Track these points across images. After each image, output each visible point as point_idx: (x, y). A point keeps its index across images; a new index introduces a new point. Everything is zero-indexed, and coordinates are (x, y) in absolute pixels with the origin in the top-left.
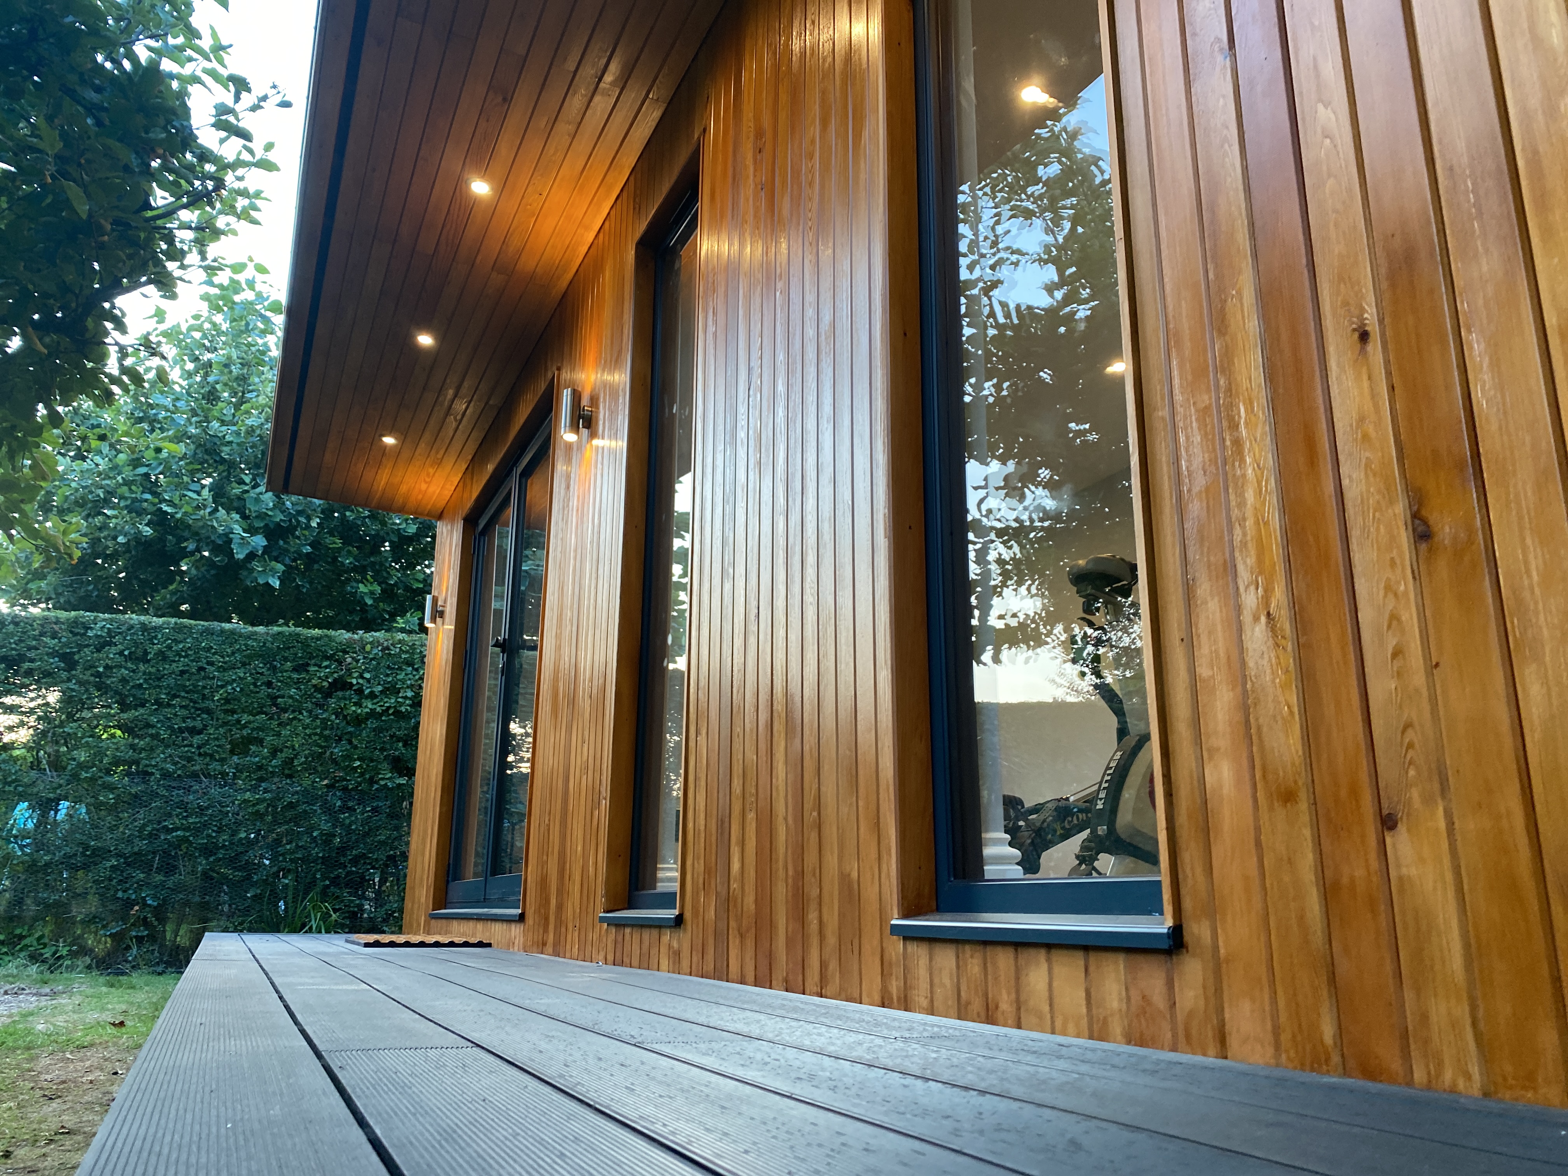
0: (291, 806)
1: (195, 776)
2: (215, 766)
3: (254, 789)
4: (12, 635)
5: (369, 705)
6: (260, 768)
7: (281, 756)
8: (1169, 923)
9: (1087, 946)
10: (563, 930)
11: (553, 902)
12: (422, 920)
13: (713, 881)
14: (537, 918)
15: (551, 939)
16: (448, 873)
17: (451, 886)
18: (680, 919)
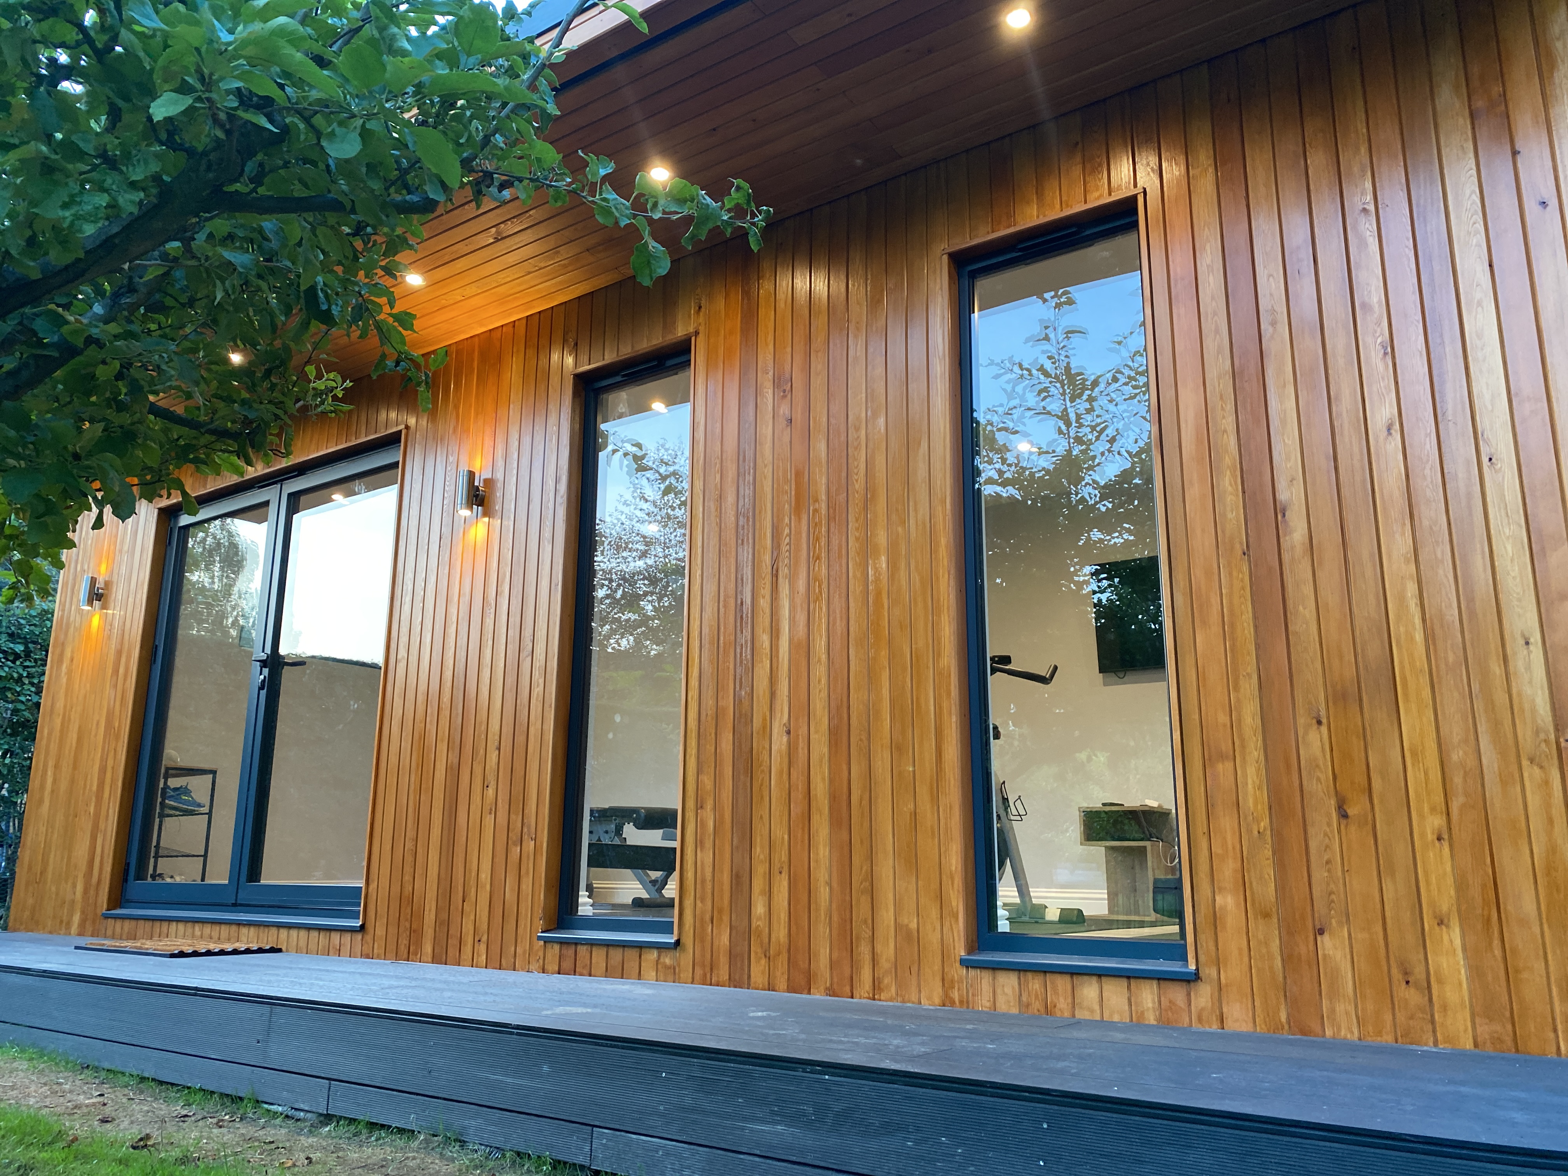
8: (1192, 967)
9: (1130, 976)
10: (454, 942)
11: (430, 917)
12: (76, 919)
13: (726, 918)
14: (393, 930)
15: (428, 948)
16: (126, 871)
17: (135, 887)
18: (678, 943)
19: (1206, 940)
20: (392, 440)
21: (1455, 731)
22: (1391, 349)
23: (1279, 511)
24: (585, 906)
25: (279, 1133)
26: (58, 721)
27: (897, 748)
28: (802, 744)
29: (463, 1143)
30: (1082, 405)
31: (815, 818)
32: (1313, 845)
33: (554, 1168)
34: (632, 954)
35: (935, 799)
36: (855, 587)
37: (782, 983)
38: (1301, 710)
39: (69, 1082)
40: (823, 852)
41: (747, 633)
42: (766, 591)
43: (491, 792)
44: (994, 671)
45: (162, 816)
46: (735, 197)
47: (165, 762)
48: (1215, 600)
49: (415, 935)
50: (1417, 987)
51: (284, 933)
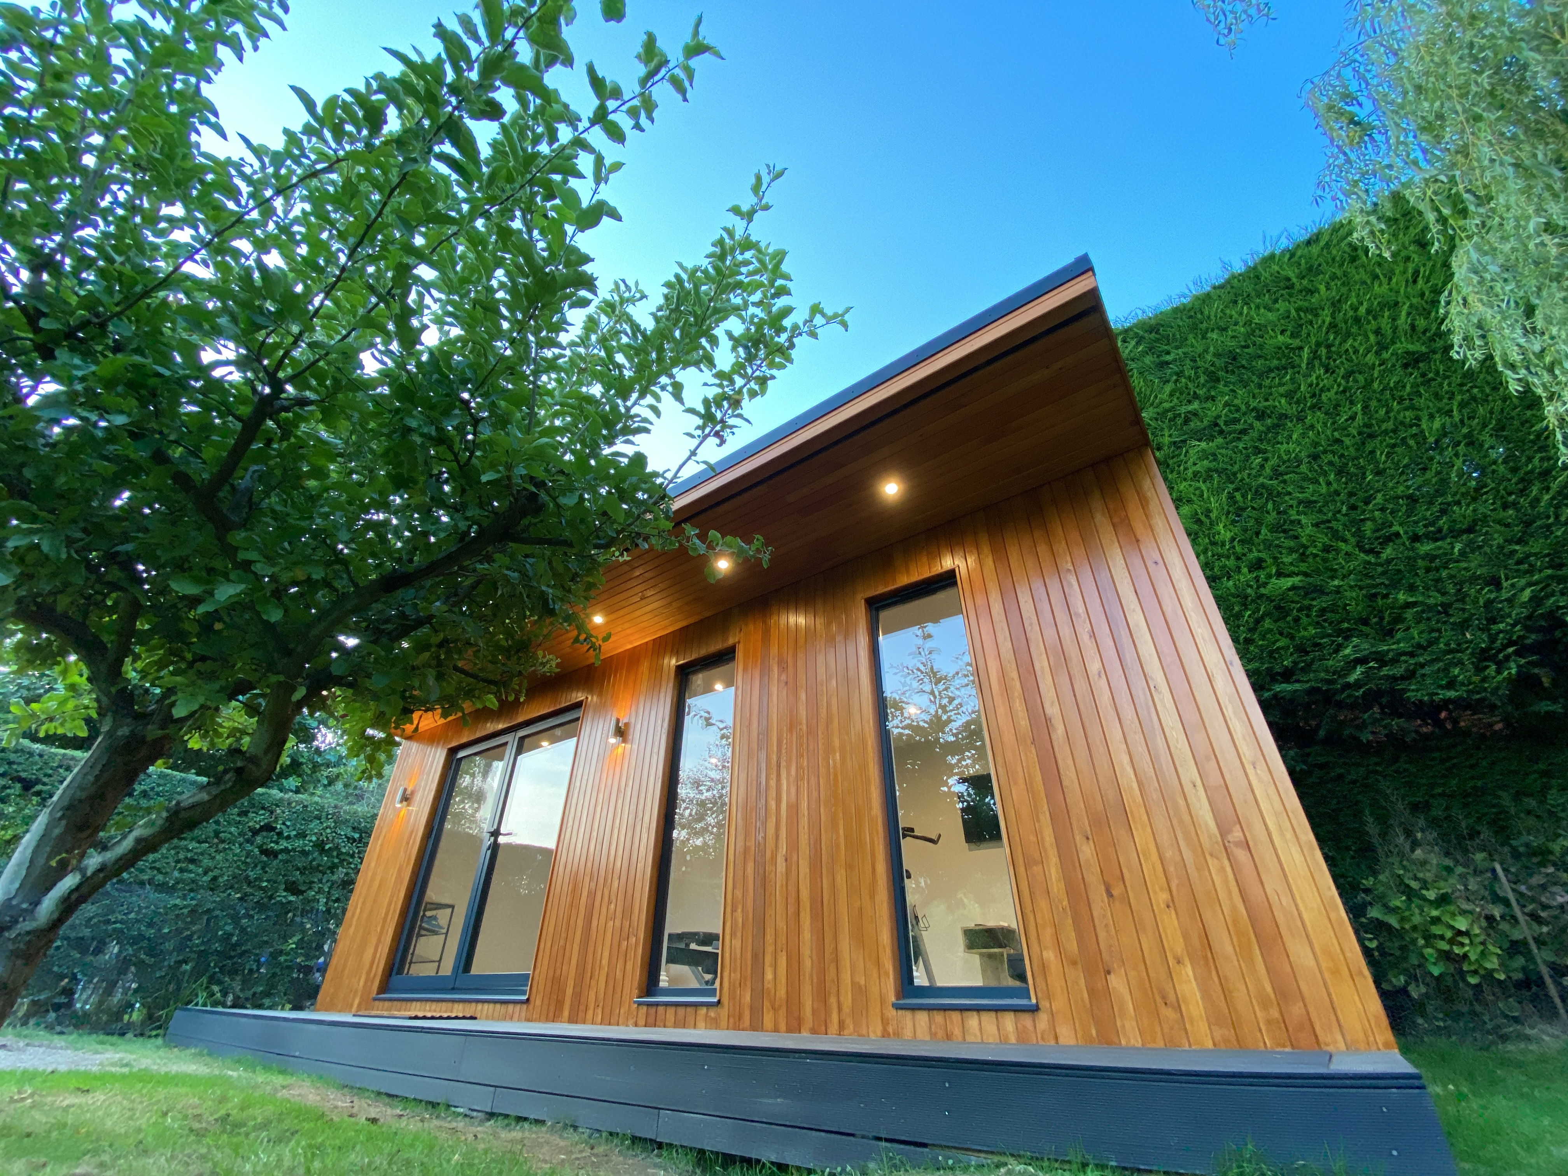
0: (209, 911)
1: (142, 884)
2: (160, 878)
3: (184, 898)
4: (36, 763)
5: (284, 844)
6: (193, 881)
7: (211, 874)
8: (1034, 1001)
9: (997, 1009)
10: (582, 1008)
11: (569, 991)
12: (357, 1001)
13: (749, 983)
14: (546, 1001)
15: (566, 1013)
16: (391, 969)
17: (395, 978)
18: (719, 1002)
19: (1040, 981)
20: (578, 705)
21: (1165, 838)
22: (1093, 635)
23: (1048, 720)
24: (664, 981)
25: (460, 1124)
26: (370, 874)
27: (849, 867)
28: (794, 867)
29: (575, 1128)
30: (941, 687)
31: (802, 914)
32: (1095, 914)
33: (633, 1142)
34: (690, 1010)
35: (872, 897)
36: (823, 771)
37: (783, 1026)
38: (1076, 832)
39: (332, 1094)
40: (807, 934)
41: (763, 802)
42: (774, 776)
43: (612, 906)
44: (904, 836)
45: (419, 935)
46: (756, 544)
47: (427, 899)
48: (1020, 769)
49: (560, 1004)
50: (1173, 1007)
51: (480, 1006)
